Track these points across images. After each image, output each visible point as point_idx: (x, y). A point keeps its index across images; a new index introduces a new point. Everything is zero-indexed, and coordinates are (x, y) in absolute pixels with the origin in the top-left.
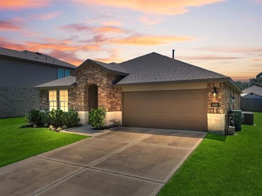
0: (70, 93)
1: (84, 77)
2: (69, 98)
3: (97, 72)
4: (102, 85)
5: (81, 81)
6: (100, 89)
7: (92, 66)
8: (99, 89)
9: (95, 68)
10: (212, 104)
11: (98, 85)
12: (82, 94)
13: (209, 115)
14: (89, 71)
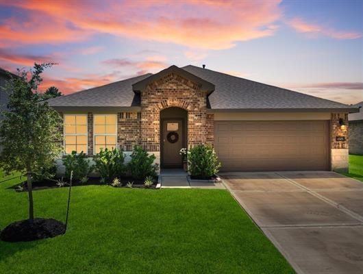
0: (121, 120)
1: (159, 94)
2: (119, 129)
3: (188, 88)
4: (196, 109)
5: (153, 100)
6: (193, 116)
7: (176, 77)
8: (190, 116)
9: (183, 81)
10: (337, 137)
11: (189, 108)
12: (155, 122)
13: (333, 151)
14: (171, 85)
